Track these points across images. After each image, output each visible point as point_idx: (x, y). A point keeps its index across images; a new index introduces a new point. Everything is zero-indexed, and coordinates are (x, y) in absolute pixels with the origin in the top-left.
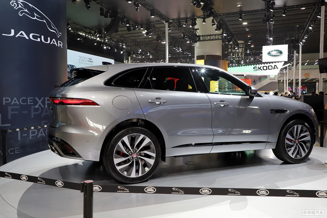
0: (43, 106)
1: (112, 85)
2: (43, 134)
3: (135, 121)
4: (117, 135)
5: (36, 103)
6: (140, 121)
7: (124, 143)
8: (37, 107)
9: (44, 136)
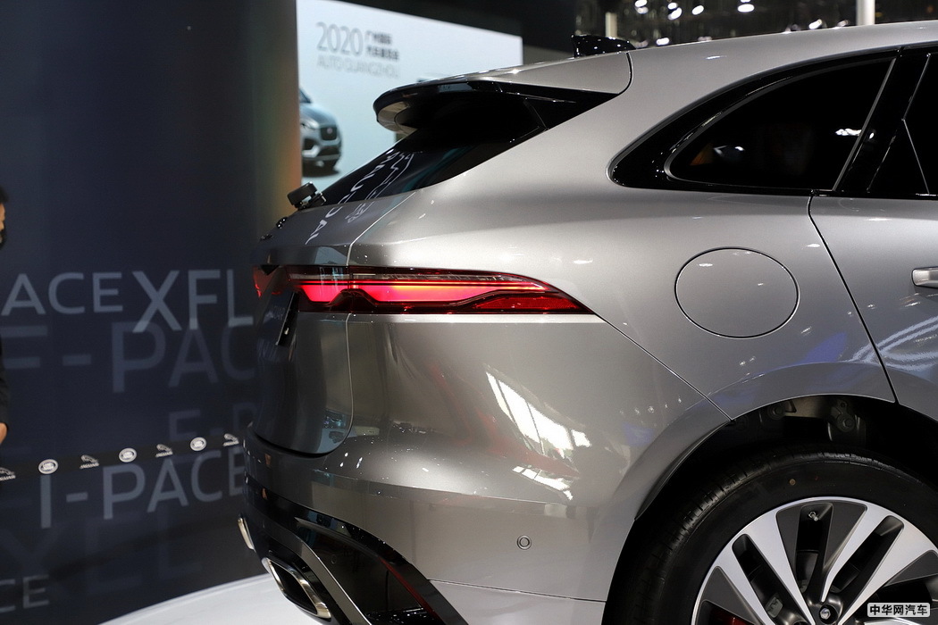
0: (174, 325)
1: (663, 183)
2: (179, 493)
3: (805, 411)
4: (711, 503)
5: (136, 303)
6: (837, 411)
7: (751, 558)
8: (141, 326)
9: (184, 502)
